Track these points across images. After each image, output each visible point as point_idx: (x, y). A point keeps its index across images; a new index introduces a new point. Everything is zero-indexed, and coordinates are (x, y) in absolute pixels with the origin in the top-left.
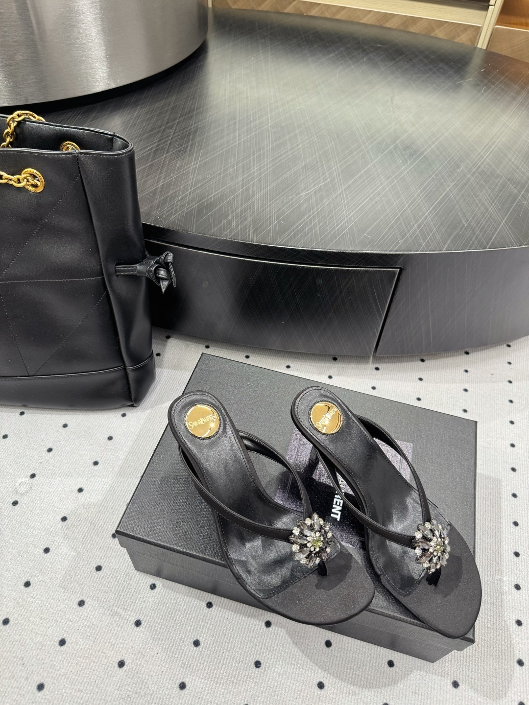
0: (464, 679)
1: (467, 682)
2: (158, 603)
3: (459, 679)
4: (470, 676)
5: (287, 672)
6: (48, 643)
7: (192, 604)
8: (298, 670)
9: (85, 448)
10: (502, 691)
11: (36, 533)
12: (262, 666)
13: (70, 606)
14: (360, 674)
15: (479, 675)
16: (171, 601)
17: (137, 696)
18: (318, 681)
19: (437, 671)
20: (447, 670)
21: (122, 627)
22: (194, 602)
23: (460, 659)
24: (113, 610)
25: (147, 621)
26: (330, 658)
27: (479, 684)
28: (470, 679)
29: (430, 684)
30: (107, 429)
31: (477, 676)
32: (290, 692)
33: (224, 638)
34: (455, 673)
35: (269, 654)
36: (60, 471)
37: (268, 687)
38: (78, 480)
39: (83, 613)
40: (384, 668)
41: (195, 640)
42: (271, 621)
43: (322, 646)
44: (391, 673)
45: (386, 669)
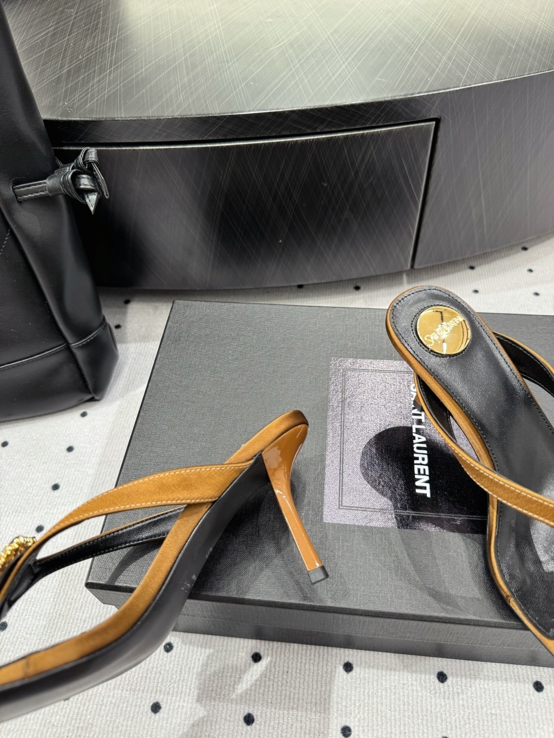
2: (181, 671)
5: (392, 733)
8: (407, 727)
9: (38, 469)
12: (353, 733)
14: (498, 711)
16: (199, 663)
21: (133, 718)
24: (115, 695)
25: (169, 702)
26: (449, 698)
30: (64, 438)
33: (289, 702)
35: (359, 713)
36: (6, 509)
38: (34, 515)
39: (70, 709)
40: (530, 695)
41: (245, 715)
42: (351, 662)
43: (433, 682)
44: (542, 700)
45: (533, 695)
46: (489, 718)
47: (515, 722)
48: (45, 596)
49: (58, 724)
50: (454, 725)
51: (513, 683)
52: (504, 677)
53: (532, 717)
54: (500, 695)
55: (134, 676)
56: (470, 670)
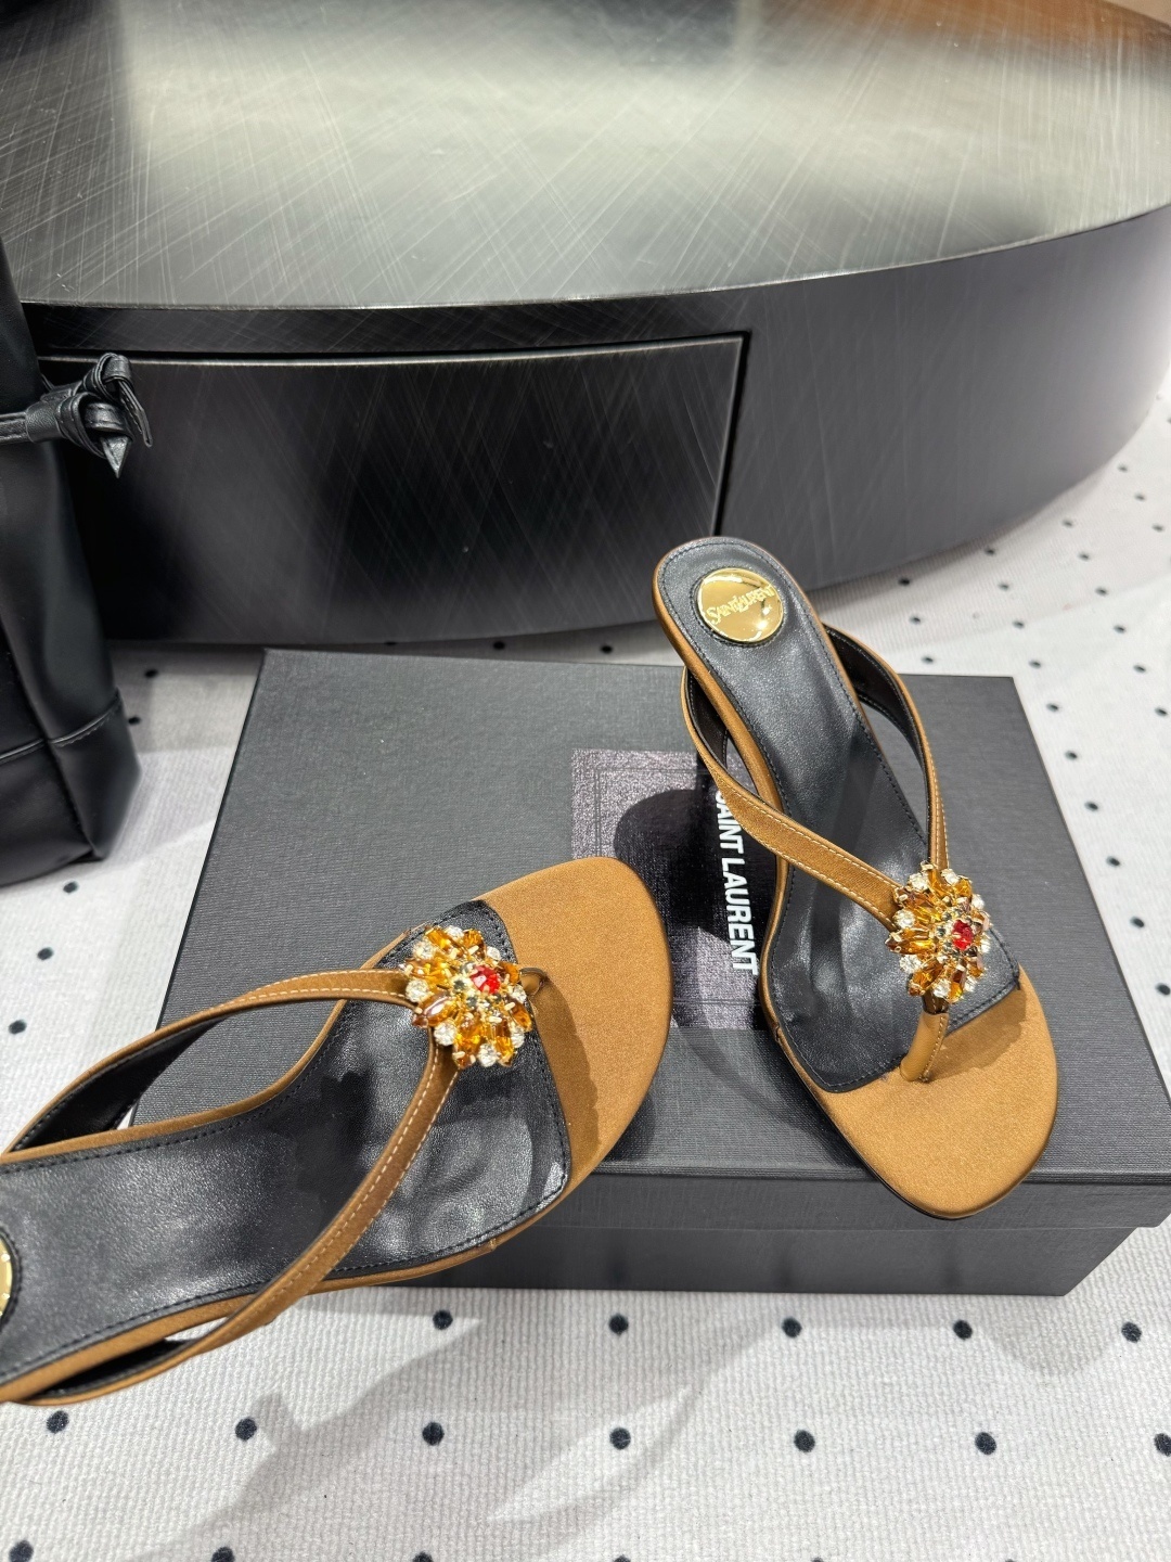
0: (1148, 1314)
1: (1156, 1318)
2: (293, 1357)
3: (1138, 1319)
4: (1157, 1301)
5: (705, 1434)
7: (391, 1332)
8: (732, 1421)
12: (632, 1441)
13: (22, 1440)
14: (895, 1378)
16: (329, 1340)
18: (794, 1432)
19: (1078, 1313)
20: (1099, 1304)
21: (199, 1454)
22: (396, 1323)
23: (1121, 1267)
24: (160, 1415)
25: (271, 1416)
26: (806, 1363)
28: (1160, 1309)
29: (1073, 1352)
30: (32, 933)
32: (728, 1486)
33: (510, 1396)
34: (1122, 1306)
35: (642, 1403)
37: (667, 1492)
39: (67, 1449)
40: (948, 1345)
41: (424, 1426)
42: (623, 1313)
43: (778, 1338)
44: (970, 1353)
45: (955, 1346)
46: (880, 1391)
47: (925, 1394)
49: (41, 1478)
50: (817, 1409)
51: (919, 1328)
52: (902, 1317)
53: (955, 1383)
54: (896, 1351)
55: (199, 1373)
56: (841, 1311)
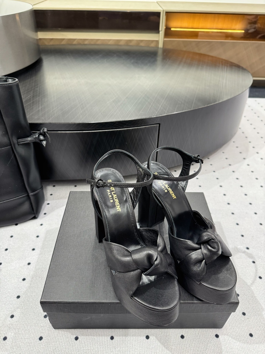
1: (242, 292)
4: (242, 289)
6: (33, 341)
9: (26, 244)
10: (257, 291)
11: (10, 291)
13: (39, 320)
15: (246, 288)
17: (90, 350)
27: (247, 292)
28: (243, 291)
31: (245, 289)
36: (15, 258)
38: (26, 259)
39: (48, 321)
48: (34, 286)
49: (43, 325)
